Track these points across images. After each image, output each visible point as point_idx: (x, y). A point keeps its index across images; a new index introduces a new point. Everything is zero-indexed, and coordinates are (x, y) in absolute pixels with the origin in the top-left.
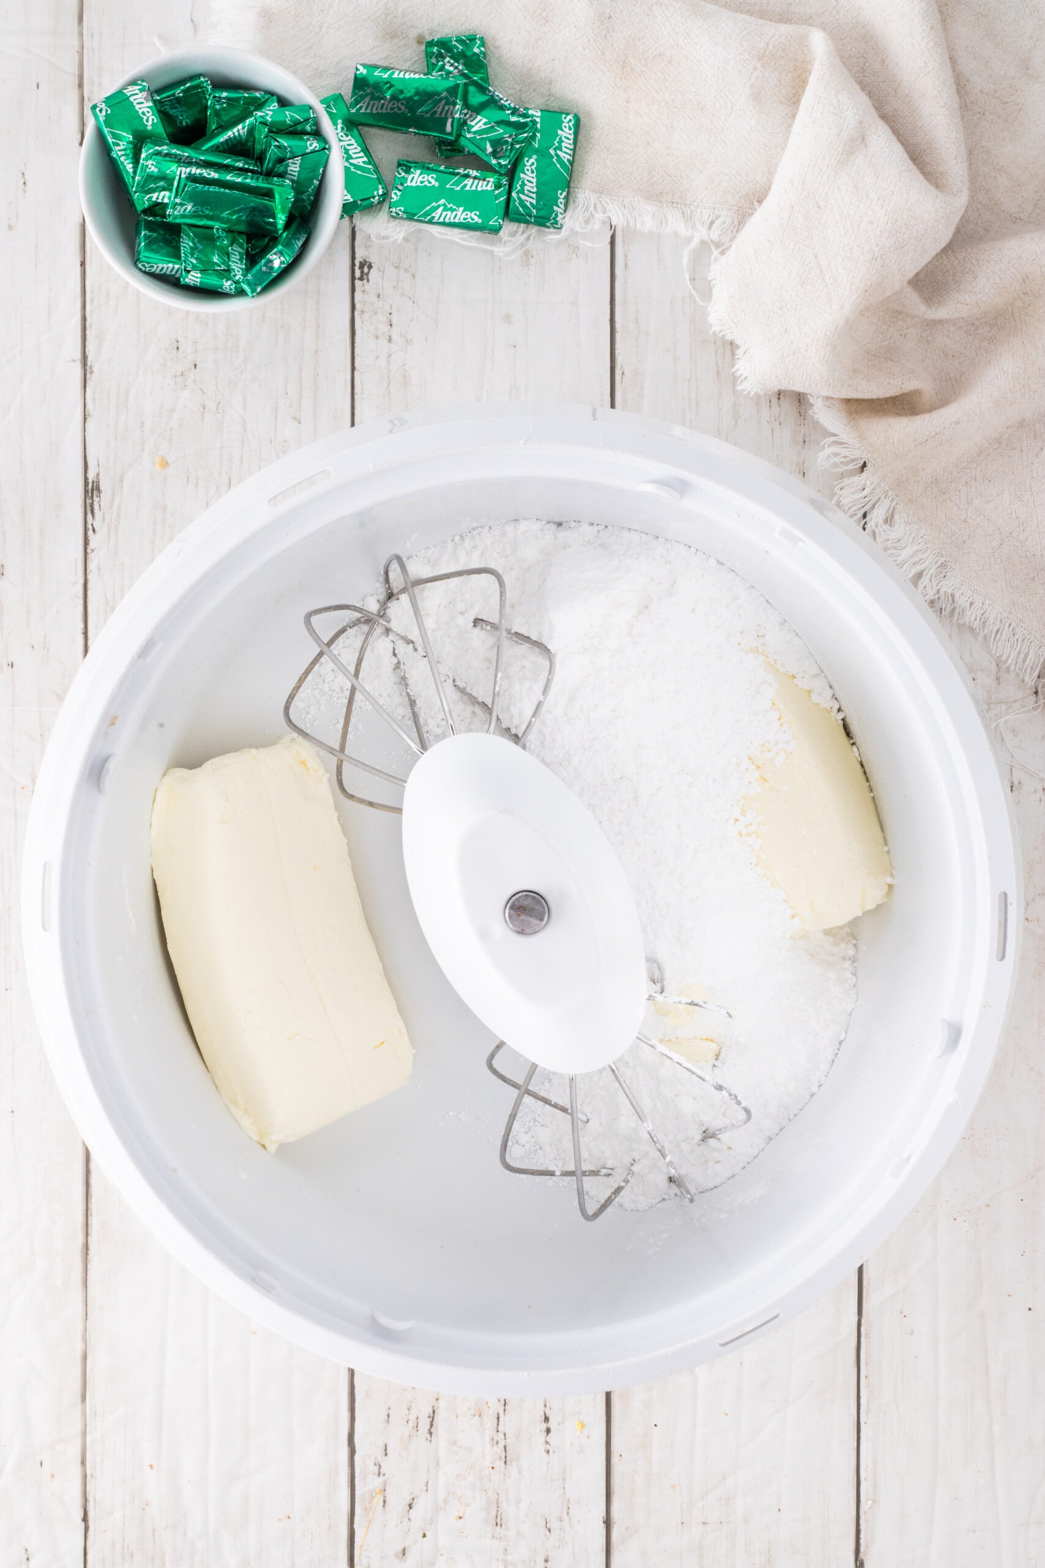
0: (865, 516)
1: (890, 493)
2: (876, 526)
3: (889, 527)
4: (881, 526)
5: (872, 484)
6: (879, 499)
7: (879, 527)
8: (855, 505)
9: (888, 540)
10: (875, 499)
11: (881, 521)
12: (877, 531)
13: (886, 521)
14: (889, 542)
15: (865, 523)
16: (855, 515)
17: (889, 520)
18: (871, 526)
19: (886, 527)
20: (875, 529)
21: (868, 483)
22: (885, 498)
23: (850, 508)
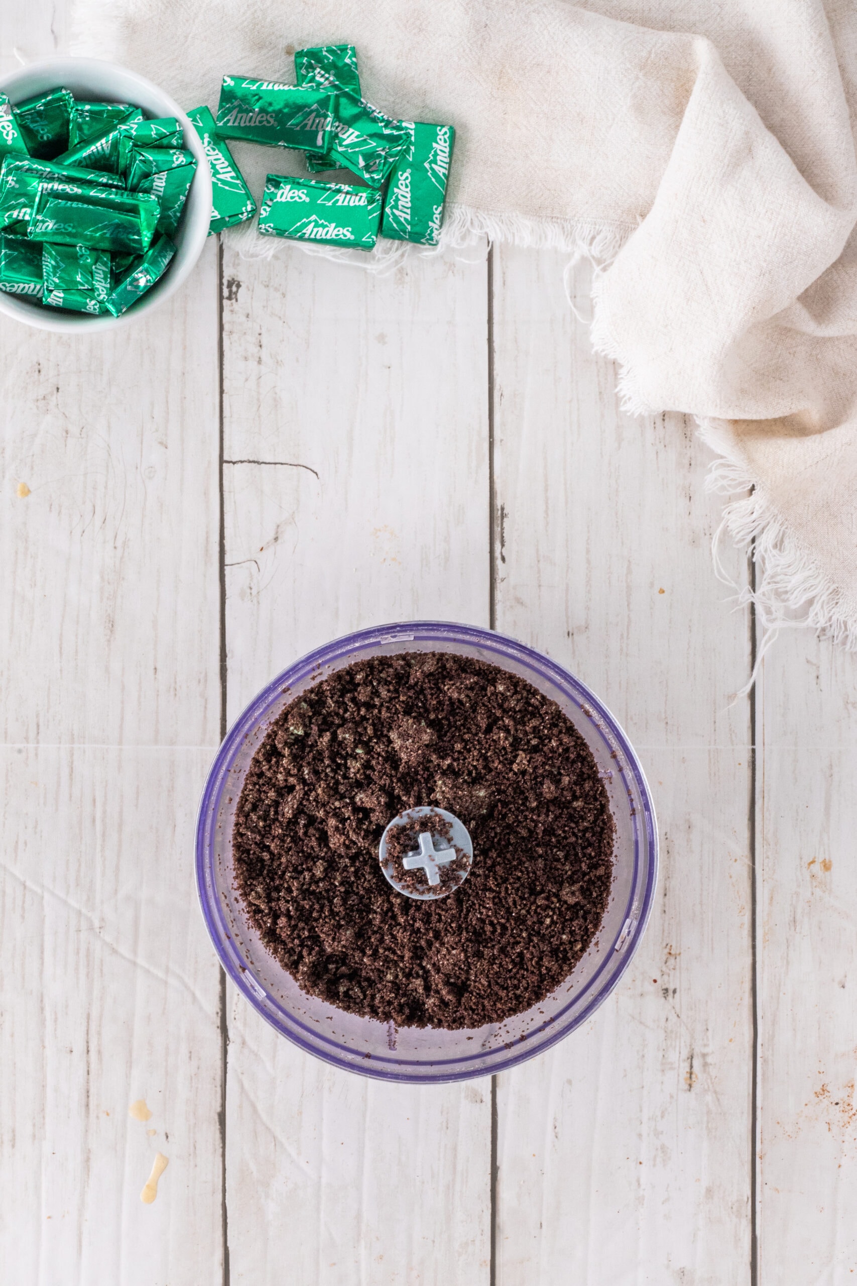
0: (753, 541)
1: (779, 517)
2: (766, 551)
3: (778, 552)
4: (771, 551)
5: (761, 508)
6: (769, 523)
7: (769, 552)
8: (743, 529)
9: (778, 566)
10: (764, 523)
11: (770, 546)
12: (766, 556)
13: (775, 546)
14: (779, 568)
15: (754, 548)
16: (743, 540)
17: (779, 545)
18: (760, 551)
19: (775, 552)
20: (764, 554)
21: (757, 507)
22: (775, 522)
23: (738, 533)
